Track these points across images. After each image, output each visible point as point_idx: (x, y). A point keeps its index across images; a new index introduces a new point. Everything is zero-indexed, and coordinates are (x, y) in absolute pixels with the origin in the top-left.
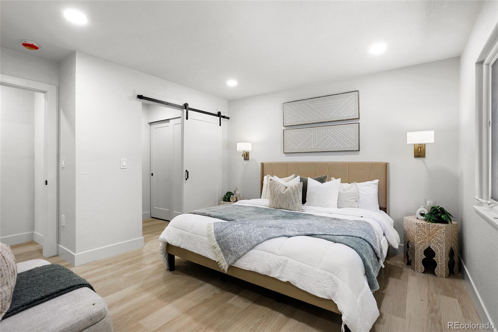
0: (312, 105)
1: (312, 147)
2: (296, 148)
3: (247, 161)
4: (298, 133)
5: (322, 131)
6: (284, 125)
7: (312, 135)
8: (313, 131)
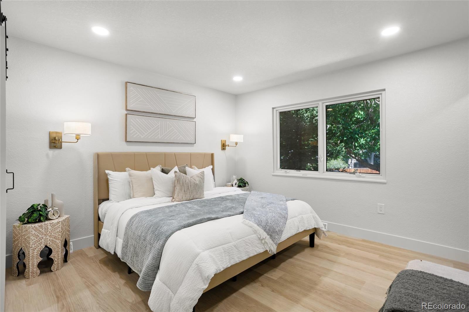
0: (159, 95)
1: (159, 137)
2: (142, 137)
3: (57, 151)
4: (144, 121)
5: (168, 123)
6: (128, 109)
7: (159, 126)
8: (160, 122)
